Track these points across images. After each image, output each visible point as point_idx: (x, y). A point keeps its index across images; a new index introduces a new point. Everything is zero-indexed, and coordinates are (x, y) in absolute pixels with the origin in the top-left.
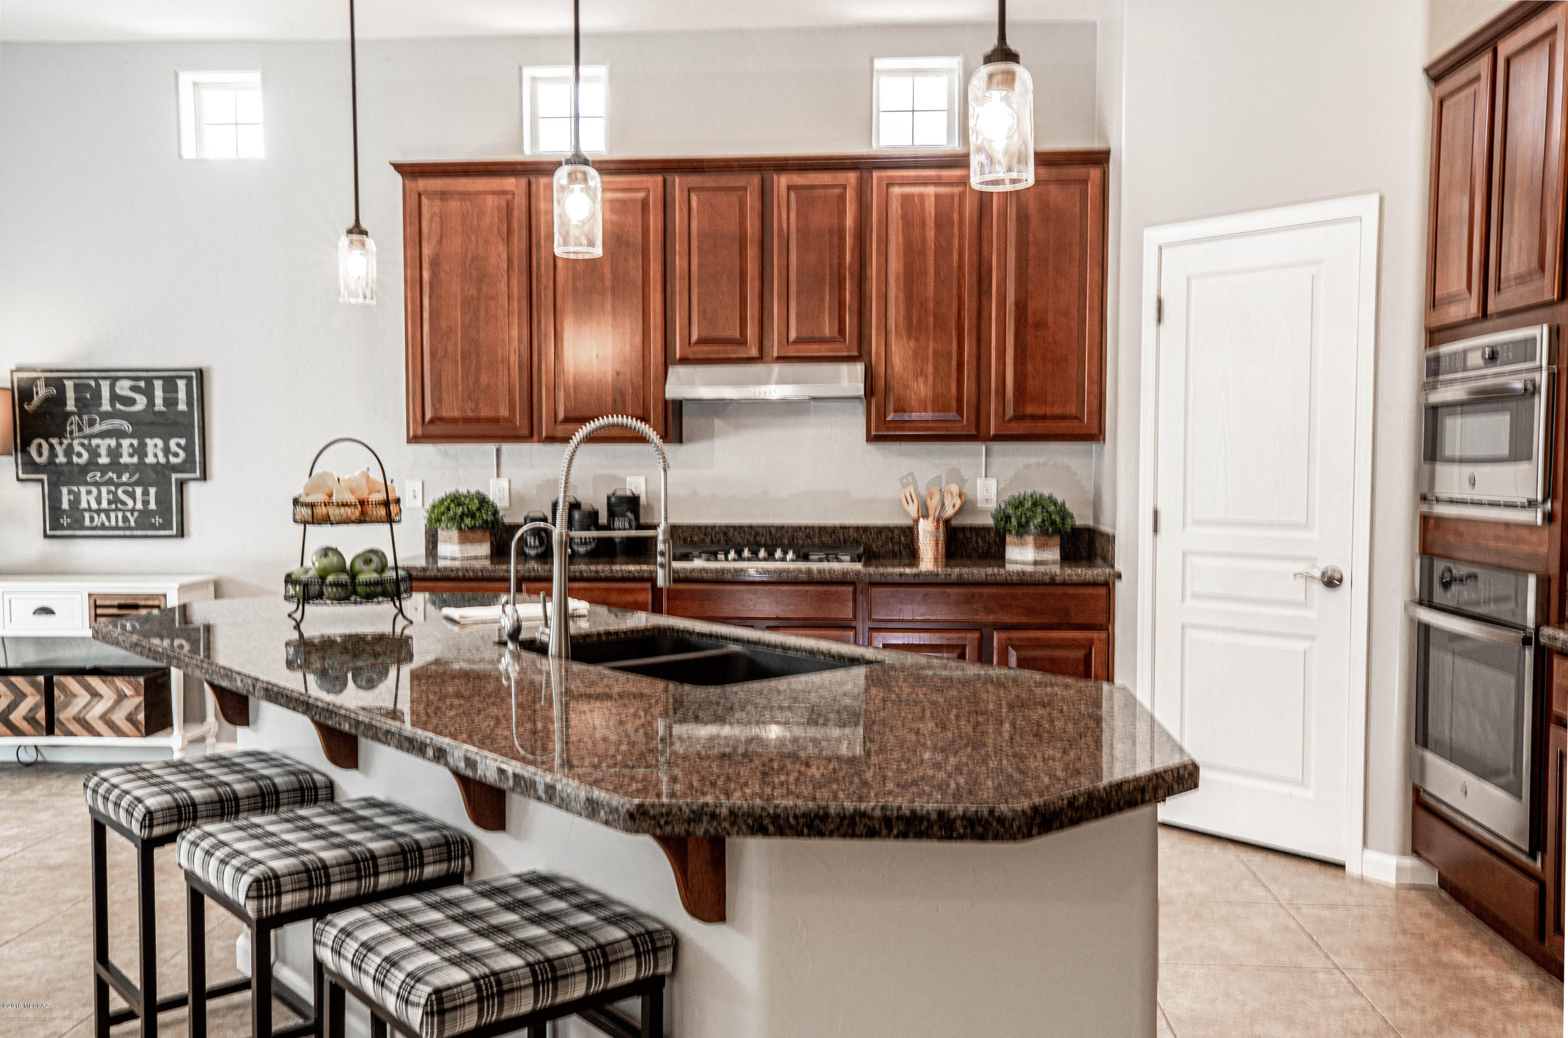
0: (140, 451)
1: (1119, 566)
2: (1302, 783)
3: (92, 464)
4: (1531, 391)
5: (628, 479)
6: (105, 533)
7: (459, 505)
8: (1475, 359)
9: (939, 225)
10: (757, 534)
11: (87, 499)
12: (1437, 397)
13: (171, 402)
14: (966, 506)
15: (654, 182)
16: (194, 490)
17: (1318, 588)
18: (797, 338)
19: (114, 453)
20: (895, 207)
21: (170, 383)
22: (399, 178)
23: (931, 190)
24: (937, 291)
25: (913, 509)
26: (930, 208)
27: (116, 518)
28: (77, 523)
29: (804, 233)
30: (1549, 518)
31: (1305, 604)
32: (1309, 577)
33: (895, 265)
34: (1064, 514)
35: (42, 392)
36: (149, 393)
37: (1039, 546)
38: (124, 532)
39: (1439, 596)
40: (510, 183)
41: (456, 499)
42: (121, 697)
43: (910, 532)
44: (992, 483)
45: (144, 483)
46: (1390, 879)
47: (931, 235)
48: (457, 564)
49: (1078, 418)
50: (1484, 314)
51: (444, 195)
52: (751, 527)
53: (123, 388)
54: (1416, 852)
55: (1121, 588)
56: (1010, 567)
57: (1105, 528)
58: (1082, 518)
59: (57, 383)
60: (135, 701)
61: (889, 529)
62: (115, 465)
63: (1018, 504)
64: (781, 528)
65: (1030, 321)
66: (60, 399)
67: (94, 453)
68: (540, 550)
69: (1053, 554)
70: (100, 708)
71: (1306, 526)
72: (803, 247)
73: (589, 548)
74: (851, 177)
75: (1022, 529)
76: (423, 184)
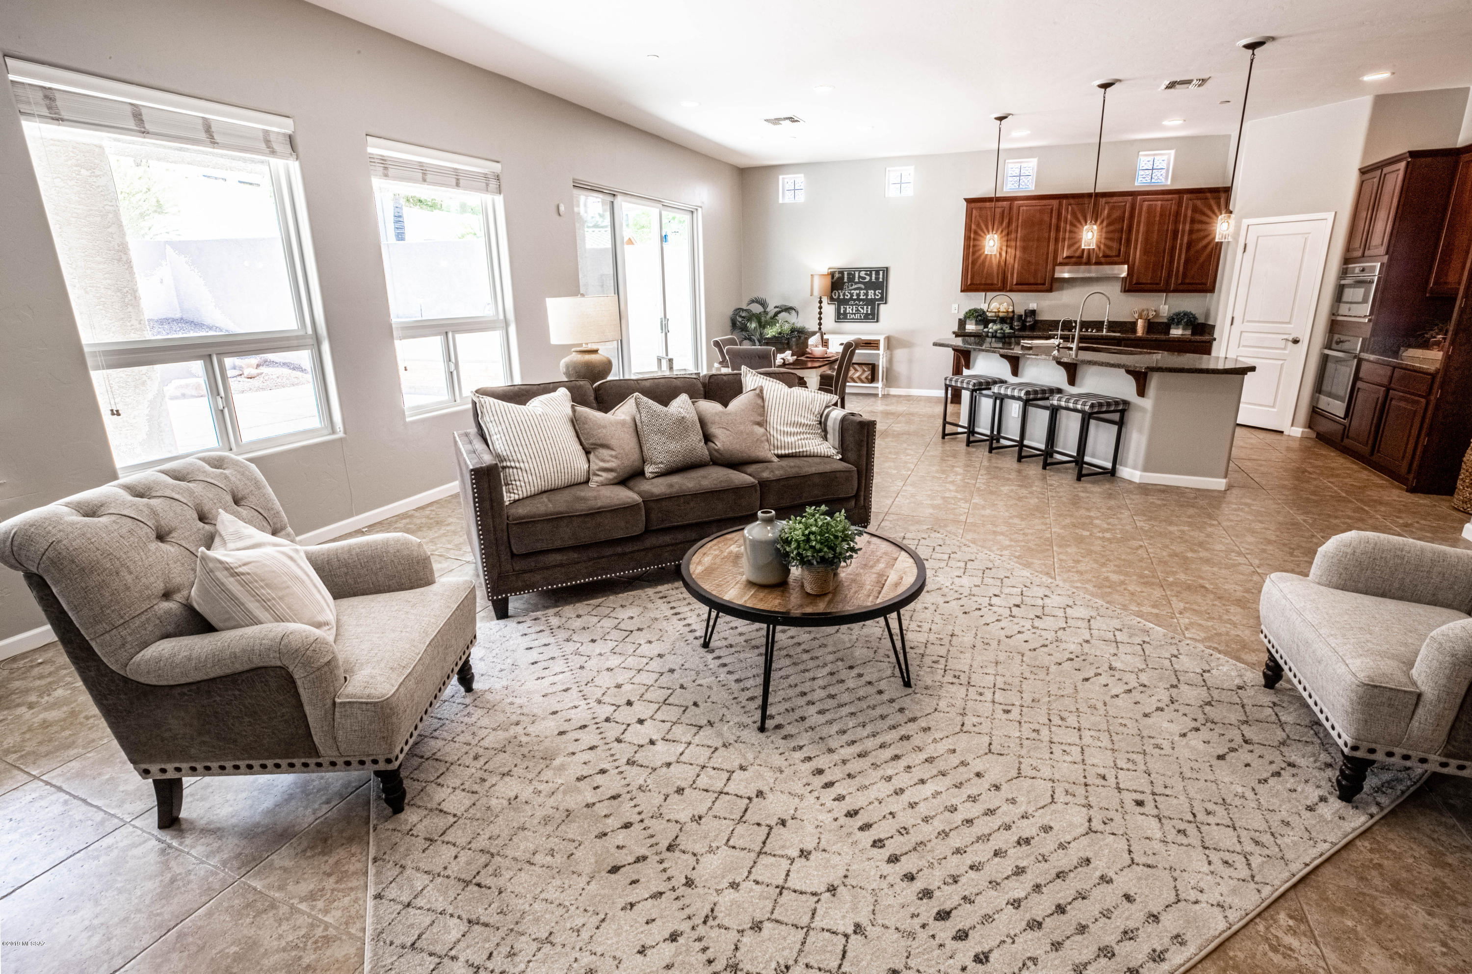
0: (866, 294)
1: (1215, 336)
2: (1273, 407)
3: (851, 299)
4: (1372, 282)
5: (1033, 305)
6: (854, 320)
7: (974, 312)
8: (1357, 270)
9: (1161, 215)
11: (849, 310)
12: (1343, 282)
13: (877, 278)
14: (1157, 315)
15: (1055, 203)
16: (882, 307)
17: (1290, 344)
18: (1103, 255)
19: (858, 295)
20: (1145, 208)
21: (877, 272)
22: (965, 203)
23: (1159, 203)
25: (1136, 316)
26: (1159, 209)
27: (857, 316)
28: (845, 318)
30: (1370, 320)
31: (1285, 349)
32: (1287, 340)
34: (1195, 318)
35: (837, 275)
36: (870, 276)
37: (1184, 329)
38: (860, 320)
39: (1334, 346)
40: (1005, 203)
41: (975, 310)
42: (864, 371)
43: (1134, 324)
44: (1167, 307)
45: (867, 305)
46: (1299, 435)
47: (1157, 219)
49: (1205, 284)
50: (1363, 256)
51: (981, 209)
53: (863, 274)
54: (1310, 427)
55: (1215, 344)
56: (1170, 336)
57: (1211, 323)
58: (1201, 320)
59: (842, 273)
60: (868, 373)
61: (1125, 323)
62: (859, 299)
63: (1178, 314)
66: (843, 277)
67: (852, 295)
69: (1189, 332)
70: (857, 374)
71: (1289, 323)
74: (1130, 198)
75: (1178, 323)
76: (973, 205)
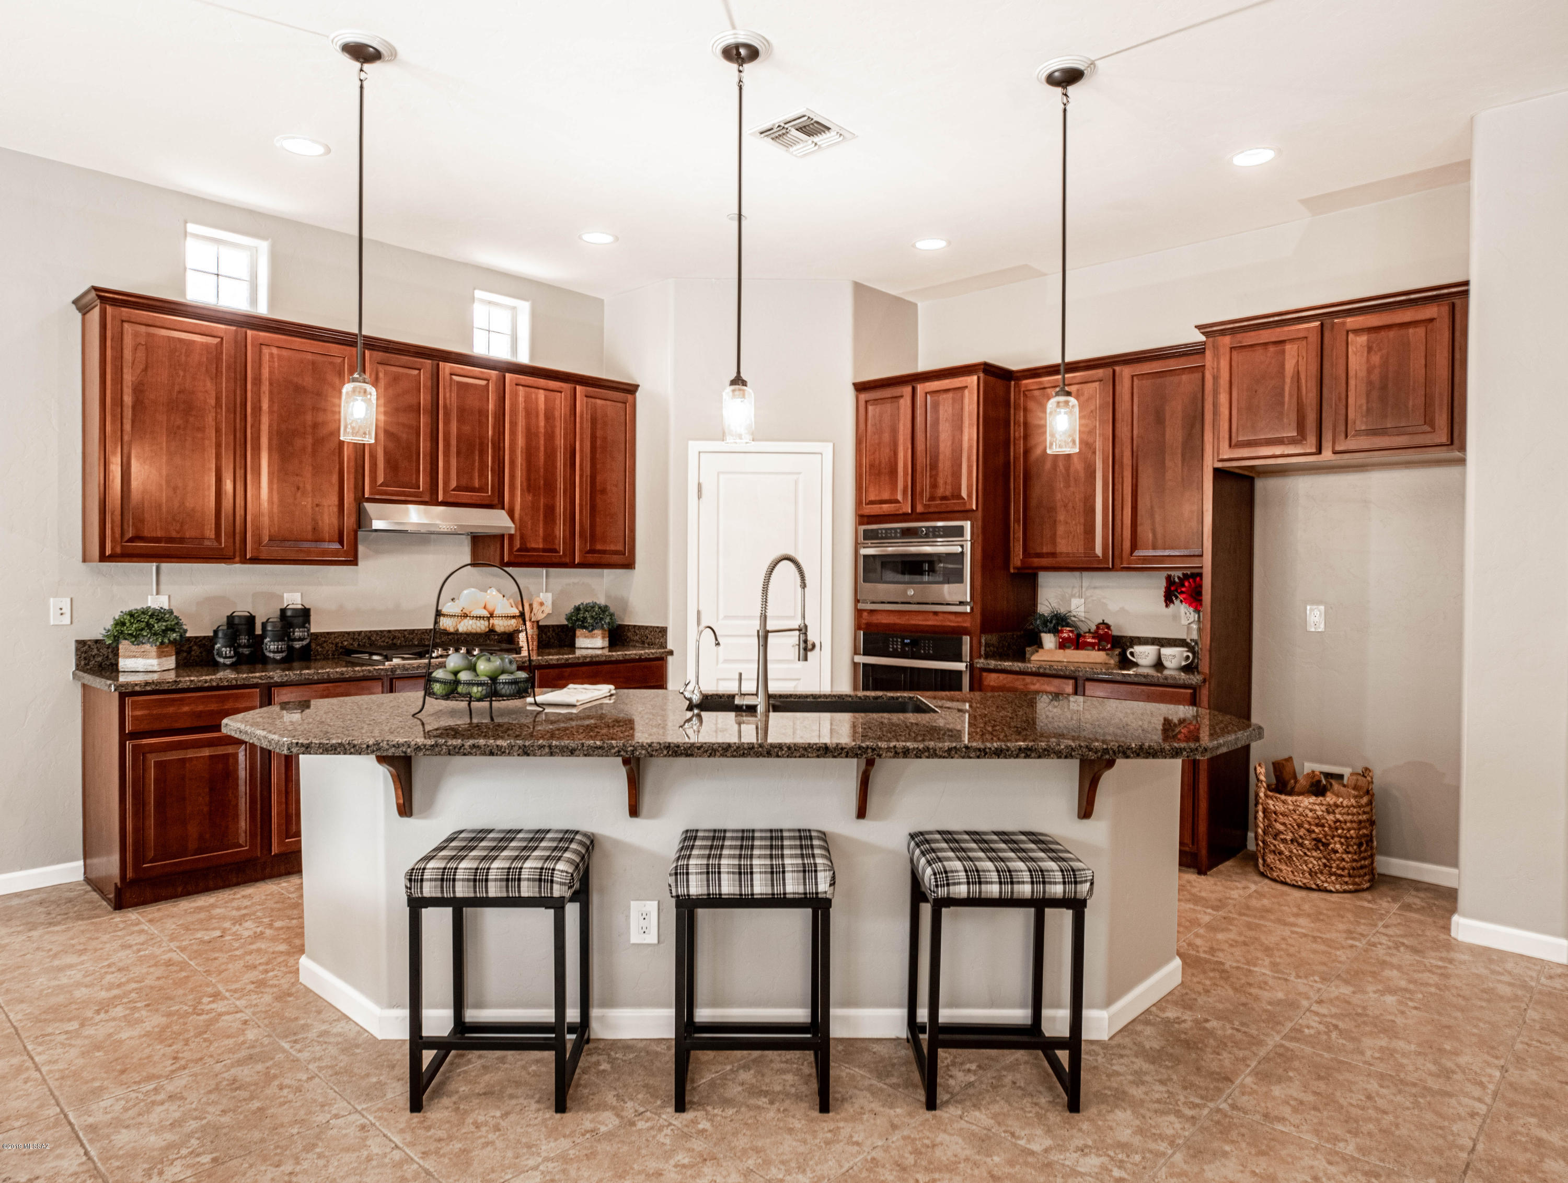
1: (670, 646)
5: (285, 595)
7: (159, 620)
9: (547, 417)
10: (395, 637)
18: (457, 486)
20: (520, 401)
23: (542, 393)
24: (545, 462)
26: (542, 404)
29: (462, 411)
33: (521, 441)
44: (550, 596)
48: (155, 677)
49: (623, 553)
50: (913, 511)
52: (389, 631)
56: (578, 653)
64: (412, 632)
65: (598, 488)
68: (234, 659)
69: (604, 642)
72: (461, 420)
73: (284, 654)
74: (493, 374)
75: (589, 626)
